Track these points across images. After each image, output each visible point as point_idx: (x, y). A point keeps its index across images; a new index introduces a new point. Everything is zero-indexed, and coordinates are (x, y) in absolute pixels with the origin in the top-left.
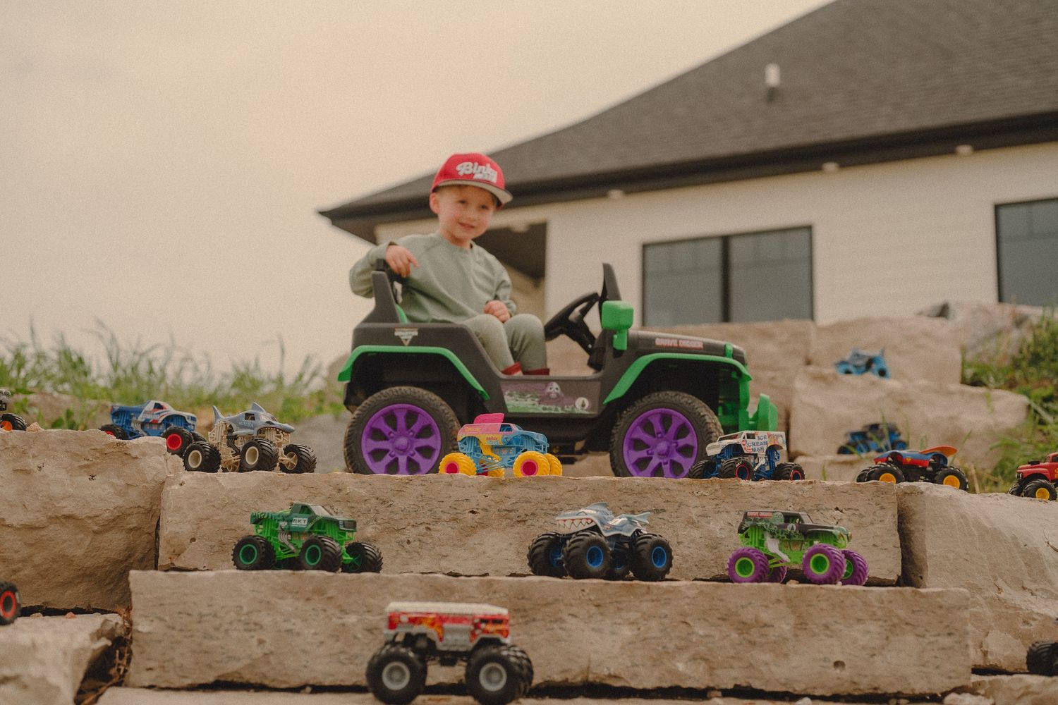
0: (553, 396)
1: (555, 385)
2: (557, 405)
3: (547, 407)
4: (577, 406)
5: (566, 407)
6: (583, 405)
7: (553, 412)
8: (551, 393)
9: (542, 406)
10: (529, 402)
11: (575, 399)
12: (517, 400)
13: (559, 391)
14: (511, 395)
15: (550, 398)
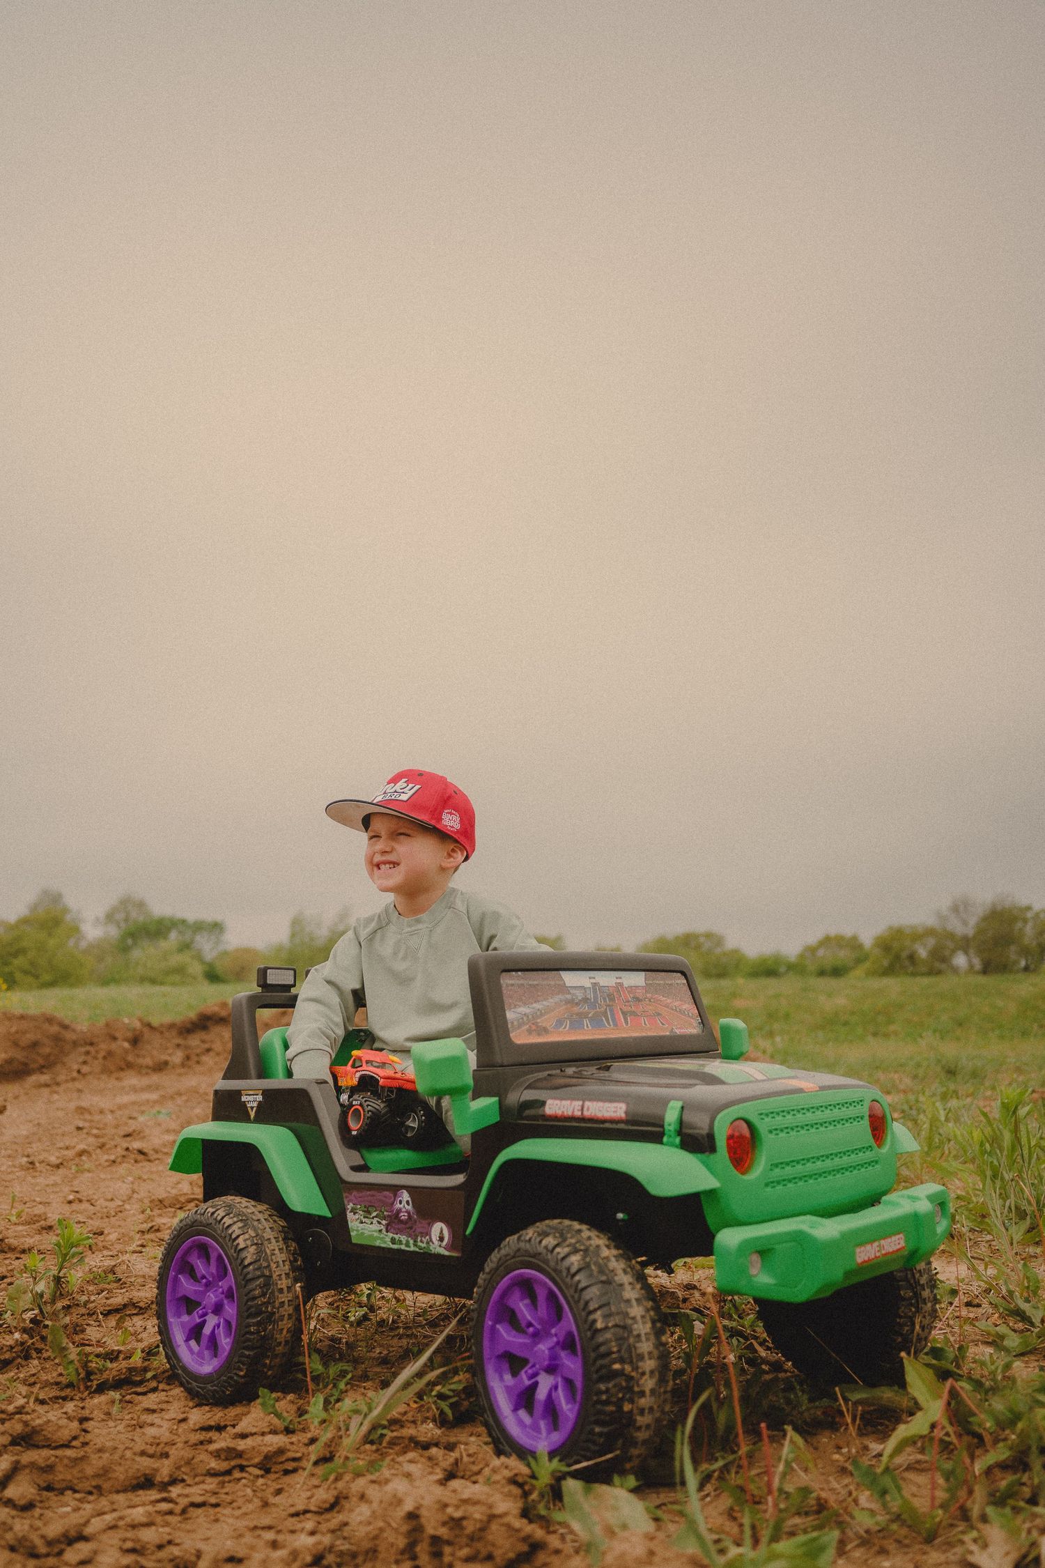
0: (404, 1216)
1: (405, 1196)
2: (410, 1236)
3: (396, 1237)
4: (434, 1239)
5: (419, 1239)
6: (441, 1239)
7: (403, 1247)
8: (399, 1211)
9: (391, 1235)
10: (375, 1227)
11: (430, 1225)
12: (362, 1223)
13: (410, 1208)
14: (354, 1211)
15: (401, 1222)
